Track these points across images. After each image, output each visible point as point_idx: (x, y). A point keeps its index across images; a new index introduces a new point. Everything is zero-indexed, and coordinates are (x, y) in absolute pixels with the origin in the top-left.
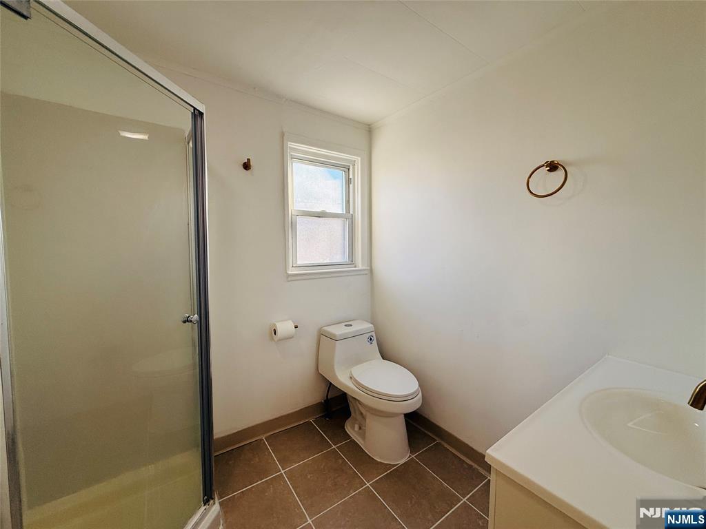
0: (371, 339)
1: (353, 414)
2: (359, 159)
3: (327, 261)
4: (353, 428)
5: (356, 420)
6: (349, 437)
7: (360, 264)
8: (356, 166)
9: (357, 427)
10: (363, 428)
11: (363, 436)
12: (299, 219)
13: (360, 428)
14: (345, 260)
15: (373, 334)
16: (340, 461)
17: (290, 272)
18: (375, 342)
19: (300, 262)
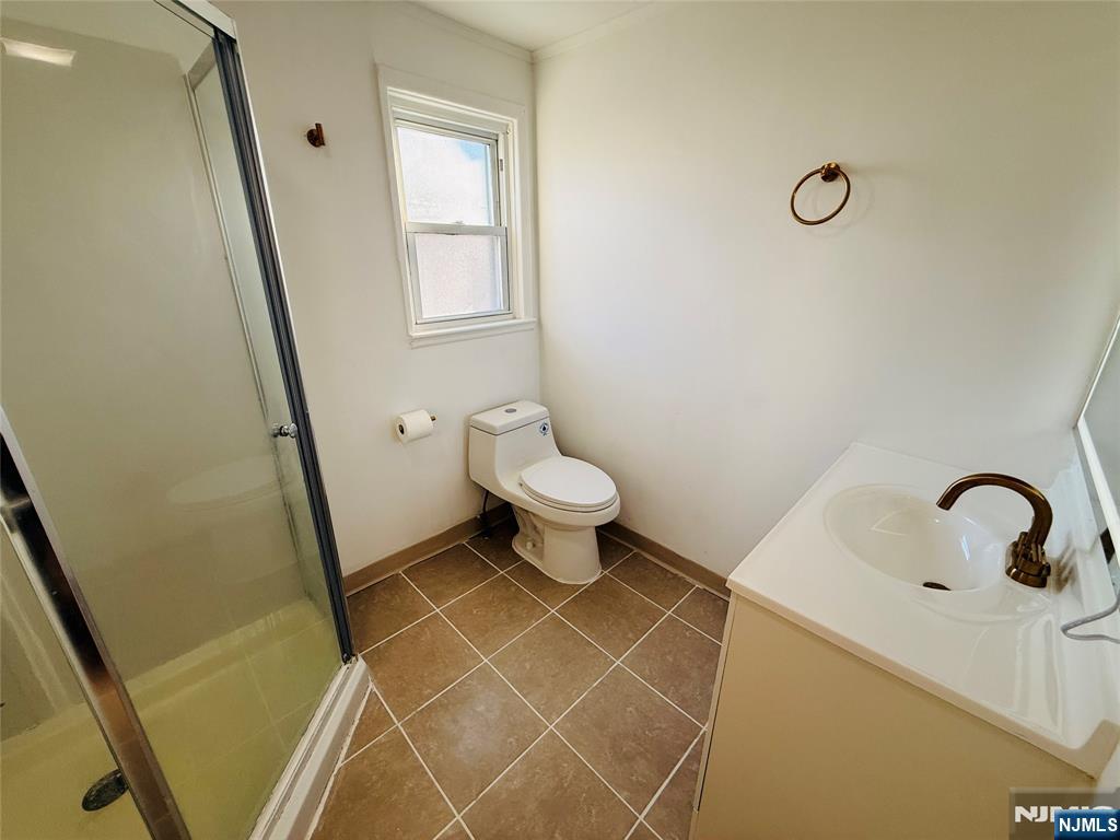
0: (544, 429)
1: (522, 529)
2: (515, 121)
3: (470, 311)
4: (524, 546)
5: (527, 536)
6: (520, 558)
7: (523, 314)
8: (510, 136)
9: (529, 545)
10: (540, 545)
11: (540, 556)
12: (419, 239)
13: (534, 546)
14: (498, 308)
15: (548, 421)
16: (513, 589)
17: (415, 334)
18: (550, 432)
19: (426, 316)
